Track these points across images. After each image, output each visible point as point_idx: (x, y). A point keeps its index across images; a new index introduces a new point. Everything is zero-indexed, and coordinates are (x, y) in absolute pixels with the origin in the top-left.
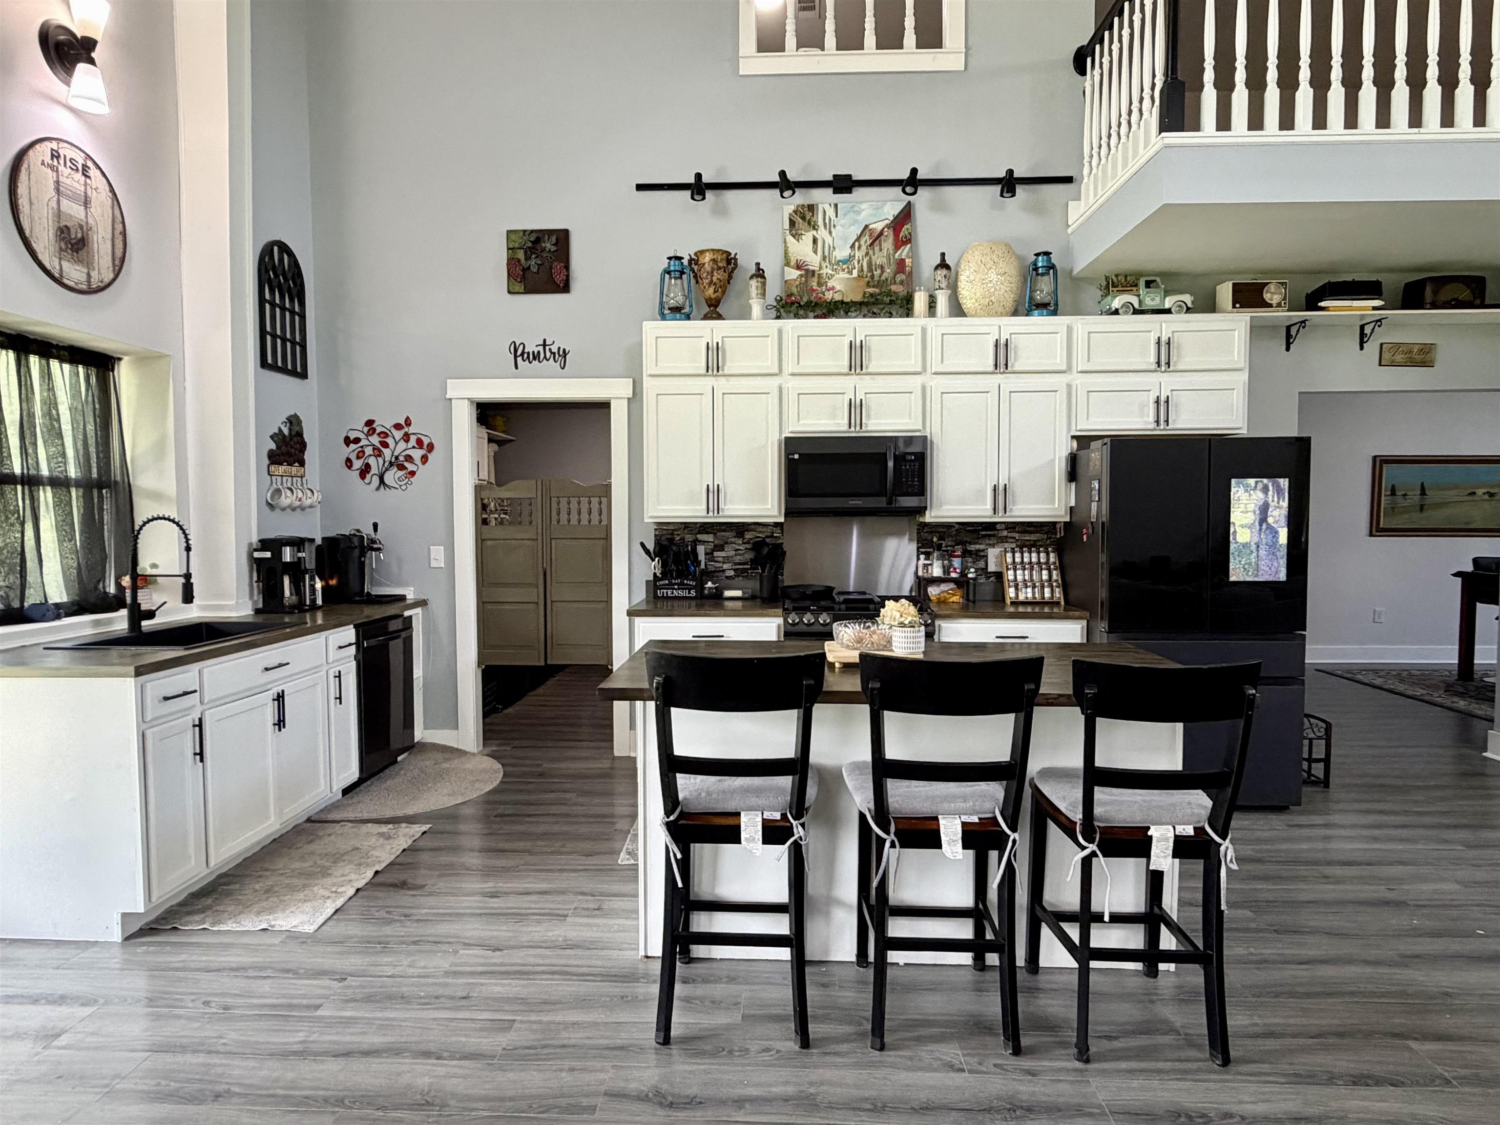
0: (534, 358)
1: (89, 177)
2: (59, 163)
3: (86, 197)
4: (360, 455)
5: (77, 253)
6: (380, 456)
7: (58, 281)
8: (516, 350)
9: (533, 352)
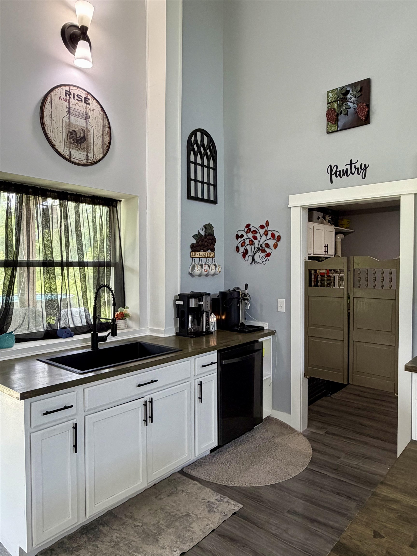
0: (344, 174)
1: (89, 104)
2: (70, 97)
3: (87, 114)
4: (243, 244)
5: (81, 145)
6: (252, 244)
7: (69, 160)
8: (331, 171)
9: (343, 170)
